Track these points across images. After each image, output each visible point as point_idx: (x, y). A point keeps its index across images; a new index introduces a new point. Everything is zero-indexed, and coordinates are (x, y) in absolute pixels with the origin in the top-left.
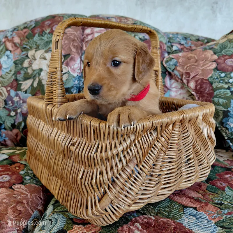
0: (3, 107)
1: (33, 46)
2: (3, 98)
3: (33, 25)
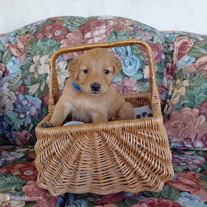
0: (12, 110)
1: (37, 51)
2: (12, 102)
3: (34, 30)
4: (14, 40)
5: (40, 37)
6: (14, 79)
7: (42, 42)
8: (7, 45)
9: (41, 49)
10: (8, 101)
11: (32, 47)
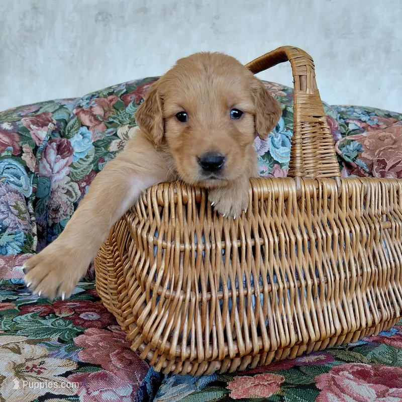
1: (125, 119)
2: (73, 200)
3: (123, 89)
4: (88, 104)
5: (131, 99)
6: (81, 162)
7: (134, 106)
8: (75, 111)
9: (132, 117)
10: (65, 198)
11: (117, 114)
